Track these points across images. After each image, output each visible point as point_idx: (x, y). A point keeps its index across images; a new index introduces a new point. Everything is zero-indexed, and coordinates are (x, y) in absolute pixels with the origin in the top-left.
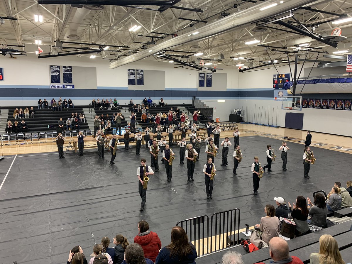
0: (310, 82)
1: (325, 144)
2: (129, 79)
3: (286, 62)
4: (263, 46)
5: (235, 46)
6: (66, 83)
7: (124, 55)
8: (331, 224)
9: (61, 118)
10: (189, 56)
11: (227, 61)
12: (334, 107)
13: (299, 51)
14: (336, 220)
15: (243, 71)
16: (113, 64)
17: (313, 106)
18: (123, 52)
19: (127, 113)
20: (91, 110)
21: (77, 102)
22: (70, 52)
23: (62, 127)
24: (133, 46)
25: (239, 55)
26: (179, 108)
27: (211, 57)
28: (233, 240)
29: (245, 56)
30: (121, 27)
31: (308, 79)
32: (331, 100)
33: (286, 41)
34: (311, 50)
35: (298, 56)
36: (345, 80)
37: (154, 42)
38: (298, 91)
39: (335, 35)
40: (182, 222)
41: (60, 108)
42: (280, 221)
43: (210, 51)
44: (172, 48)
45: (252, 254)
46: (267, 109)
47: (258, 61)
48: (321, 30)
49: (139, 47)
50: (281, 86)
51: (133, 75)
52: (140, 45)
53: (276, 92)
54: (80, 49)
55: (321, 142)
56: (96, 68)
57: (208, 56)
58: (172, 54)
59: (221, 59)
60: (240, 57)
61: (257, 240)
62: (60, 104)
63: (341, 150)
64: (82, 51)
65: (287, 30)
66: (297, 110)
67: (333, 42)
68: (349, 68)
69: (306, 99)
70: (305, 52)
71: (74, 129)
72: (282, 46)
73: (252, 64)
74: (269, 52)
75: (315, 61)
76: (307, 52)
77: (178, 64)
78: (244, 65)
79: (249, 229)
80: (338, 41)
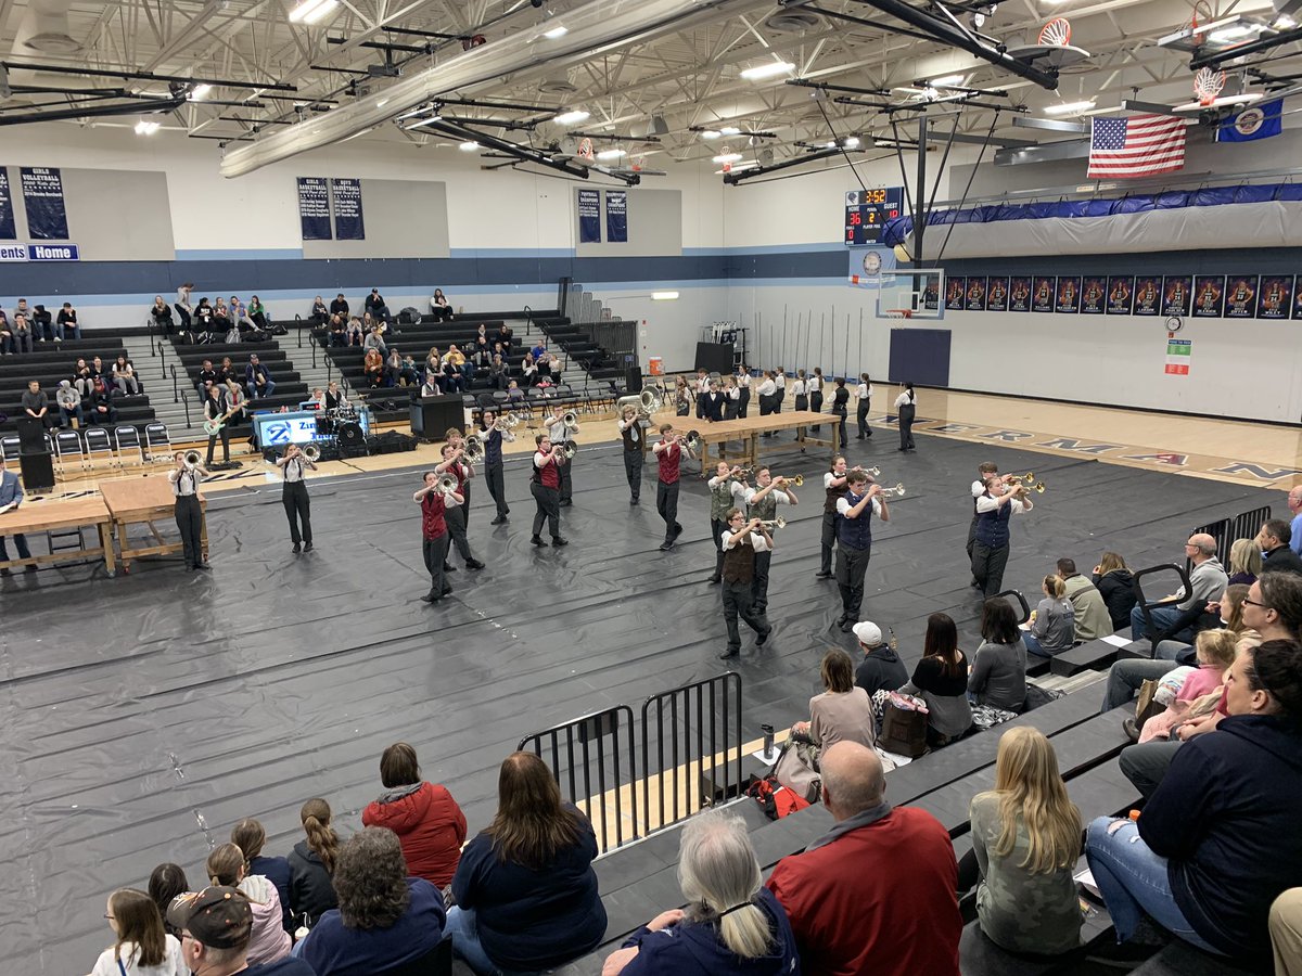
0: (970, 215)
1: (1022, 435)
2: (303, 219)
3: (889, 146)
4: (805, 83)
5: (706, 83)
6: (43, 238)
7: (276, 122)
8: (1042, 697)
9: (33, 380)
10: (535, 122)
11: (679, 143)
12: (1050, 303)
13: (931, 103)
14: (1058, 685)
15: (740, 182)
16: (236, 159)
17: (982, 302)
18: (272, 110)
19: (307, 350)
20: (160, 344)
21: (96, 313)
22: (46, 109)
23: (40, 416)
24: (310, 84)
25: (723, 120)
26: (508, 324)
27: (618, 125)
28: (720, 783)
29: (743, 123)
30: (255, 5)
31: (964, 207)
32: (1040, 279)
33: (884, 64)
34: (971, 100)
35: (929, 124)
36: (1084, 206)
37: (395, 65)
38: (930, 251)
39: (1051, 42)
40: (537, 738)
41: (23, 339)
42: (878, 705)
43: (615, 105)
44: (468, 92)
45: (787, 820)
46: (828, 317)
47: (789, 143)
48: (1004, 25)
49: (334, 90)
50: (872, 234)
51: (321, 199)
52: (341, 81)
53: (856, 255)
54: (88, 97)
55: (1008, 426)
56: (164, 173)
57: (606, 123)
58: (470, 117)
59: (658, 137)
60: (727, 125)
61: (803, 774)
62: (21, 322)
63: (1076, 453)
64: (96, 104)
65: (889, 24)
66: (927, 320)
67: (1042, 70)
68: (1097, 166)
69: (960, 279)
70: (952, 109)
71: (92, 421)
72: (873, 83)
73: (768, 154)
74: (828, 109)
75: (986, 141)
76: (960, 108)
77: (494, 155)
78: (740, 156)
79: (775, 742)
80: (1062, 67)
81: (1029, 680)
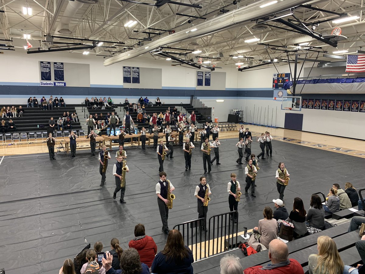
0: (310, 82)
1: (324, 146)
2: (124, 77)
3: (286, 62)
4: (263, 44)
5: (235, 44)
6: (58, 80)
7: (118, 52)
8: (330, 225)
9: (52, 117)
10: (187, 53)
11: (226, 59)
12: (333, 107)
13: (299, 50)
14: (334, 222)
15: (243, 70)
16: (108, 61)
17: (312, 106)
18: (118, 49)
19: (122, 112)
20: (84, 109)
21: (69, 100)
22: (61, 48)
23: (53, 126)
24: (128, 42)
25: (239, 53)
26: (176, 107)
27: (209, 54)
28: (231, 243)
29: (244, 54)
30: (116, 22)
31: (308, 79)
32: (330, 100)
33: (286, 39)
34: (311, 49)
35: (298, 56)
36: (344, 80)
37: (151, 38)
38: (297, 91)
39: (335, 34)
40: (179, 225)
41: (50, 106)
42: (279, 224)
43: (209, 49)
44: (170, 45)
45: (250, 257)
46: (267, 109)
47: (257, 60)
48: (321, 29)
49: (134, 44)
50: (280, 86)
51: (129, 72)
52: (136, 42)
53: (276, 92)
54: (72, 45)
55: (319, 143)
56: (89, 64)
57: (206, 54)
58: (169, 51)
59: (220, 58)
60: (240, 55)
61: (256, 243)
62: (50, 102)
63: (340, 152)
64: (74, 47)
65: (287, 28)
66: (296, 111)
67: (333, 42)
68: (348, 69)
69: (306, 100)
70: (305, 52)
71: (65, 128)
72: (282, 44)
73: (251, 63)
74: (269, 51)
75: (315, 61)
76: (307, 52)
77: (175, 62)
78: (243, 63)
79: (247, 232)
80: (338, 41)
81: (325, 220)
